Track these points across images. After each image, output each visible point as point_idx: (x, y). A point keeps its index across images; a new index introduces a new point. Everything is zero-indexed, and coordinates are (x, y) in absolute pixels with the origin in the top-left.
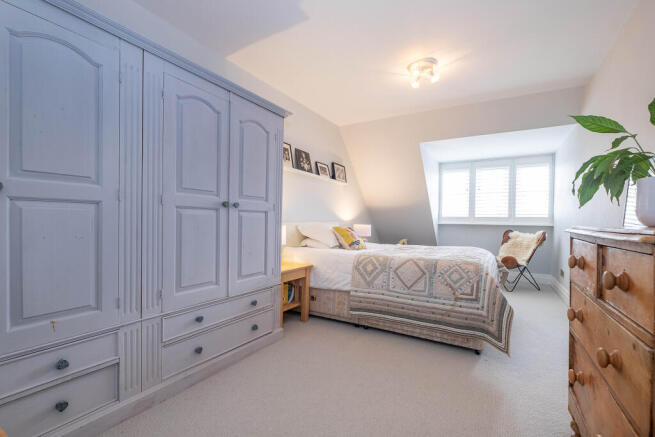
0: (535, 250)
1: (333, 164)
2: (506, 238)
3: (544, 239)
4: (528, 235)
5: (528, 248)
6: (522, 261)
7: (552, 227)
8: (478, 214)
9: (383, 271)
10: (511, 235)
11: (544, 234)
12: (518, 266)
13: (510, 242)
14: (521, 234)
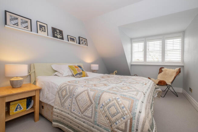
0: (175, 77)
1: (79, 37)
2: (161, 71)
3: (180, 72)
4: (171, 70)
5: (171, 76)
6: (169, 83)
7: (183, 66)
8: (148, 60)
9: (70, 96)
10: (163, 69)
11: (180, 69)
12: (167, 85)
13: (162, 73)
14: (168, 69)
